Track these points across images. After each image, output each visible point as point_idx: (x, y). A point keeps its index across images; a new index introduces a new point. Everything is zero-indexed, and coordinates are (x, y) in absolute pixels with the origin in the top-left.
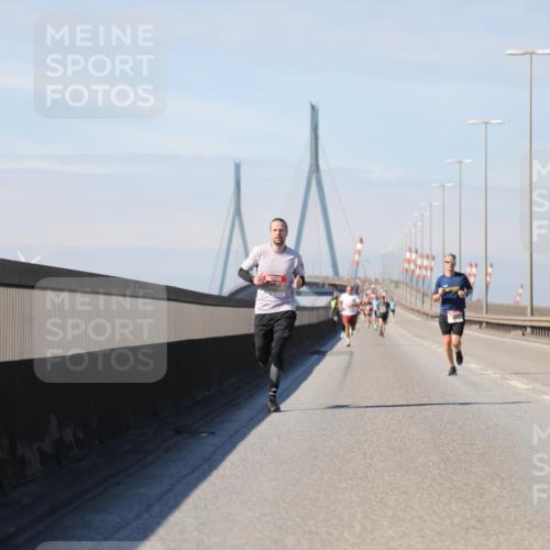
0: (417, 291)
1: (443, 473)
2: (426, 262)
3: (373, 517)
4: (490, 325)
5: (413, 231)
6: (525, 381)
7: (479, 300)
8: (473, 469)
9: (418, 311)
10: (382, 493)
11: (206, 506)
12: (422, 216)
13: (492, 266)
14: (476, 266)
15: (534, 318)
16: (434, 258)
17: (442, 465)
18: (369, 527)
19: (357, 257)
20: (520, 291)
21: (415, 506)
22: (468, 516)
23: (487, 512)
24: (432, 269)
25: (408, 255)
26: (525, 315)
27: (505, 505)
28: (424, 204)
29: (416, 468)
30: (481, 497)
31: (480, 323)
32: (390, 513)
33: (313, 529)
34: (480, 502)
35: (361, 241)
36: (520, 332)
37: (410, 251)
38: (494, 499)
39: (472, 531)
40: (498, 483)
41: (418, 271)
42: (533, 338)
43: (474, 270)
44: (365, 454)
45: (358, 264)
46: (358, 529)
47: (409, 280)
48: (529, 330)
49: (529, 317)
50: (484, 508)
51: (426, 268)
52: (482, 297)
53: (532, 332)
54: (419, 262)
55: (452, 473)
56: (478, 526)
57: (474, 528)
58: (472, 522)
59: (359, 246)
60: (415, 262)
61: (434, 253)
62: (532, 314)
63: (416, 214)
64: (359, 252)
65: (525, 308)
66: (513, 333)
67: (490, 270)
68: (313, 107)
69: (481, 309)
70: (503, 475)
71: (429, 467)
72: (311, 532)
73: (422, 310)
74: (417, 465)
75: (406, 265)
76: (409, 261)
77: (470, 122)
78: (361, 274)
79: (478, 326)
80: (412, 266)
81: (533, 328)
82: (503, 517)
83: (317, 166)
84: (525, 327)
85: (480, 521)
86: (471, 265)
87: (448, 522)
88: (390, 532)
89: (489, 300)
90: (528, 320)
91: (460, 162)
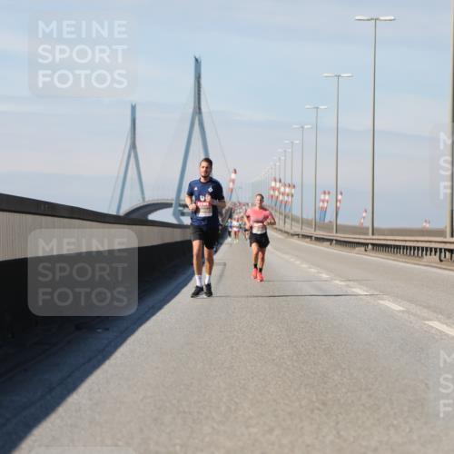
0: (281, 213)
1: (296, 364)
2: (287, 190)
3: (236, 400)
4: (339, 242)
5: (278, 164)
6: (365, 288)
7: (330, 222)
8: (320, 361)
9: (281, 230)
10: (244, 380)
11: (99, 390)
12: (285, 151)
13: (341, 194)
14: (329, 193)
15: (374, 237)
16: (294, 186)
17: (295, 357)
18: (233, 408)
19: (231, 185)
20: (364, 214)
21: (271, 391)
22: (314, 399)
23: (330, 396)
24: (292, 196)
25: (273, 184)
26: (367, 234)
27: (344, 390)
28: (287, 142)
29: (274, 360)
30: (325, 383)
31: (331, 241)
32: (250, 396)
33: (187, 410)
34: (323, 388)
35: (235, 172)
36: (363, 249)
37: (275, 180)
38: (336, 385)
39: (316, 412)
40: (339, 372)
41: (281, 197)
42: (373, 254)
43: (327, 197)
44: (232, 348)
45: (232, 190)
46: (223, 409)
47: (273, 204)
48: (370, 247)
49: (370, 236)
50: (327, 393)
51: (288, 195)
52: (333, 219)
53: (373, 249)
54: (282, 189)
55: (303, 364)
56: (321, 407)
57: (319, 409)
58: (317, 404)
59: (233, 176)
60: (279, 190)
61: (294, 182)
62: (373, 234)
63: (280, 150)
64: (233, 181)
65: (368, 229)
66: (358, 249)
67: (339, 197)
68: (197, 60)
69: (333, 229)
70: (344, 366)
71: (283, 358)
72: (184, 412)
73: (283, 229)
74: (275, 358)
75: (272, 192)
76: (274, 189)
77: (326, 75)
78: (234, 199)
79: (329, 243)
80: (277, 193)
81: (373, 244)
82: (342, 401)
83: (200, 109)
84: (367, 244)
85: (324, 404)
86: (325, 193)
87: (297, 404)
88: (250, 412)
89: (338, 222)
90: (369, 238)
91: (317, 108)
